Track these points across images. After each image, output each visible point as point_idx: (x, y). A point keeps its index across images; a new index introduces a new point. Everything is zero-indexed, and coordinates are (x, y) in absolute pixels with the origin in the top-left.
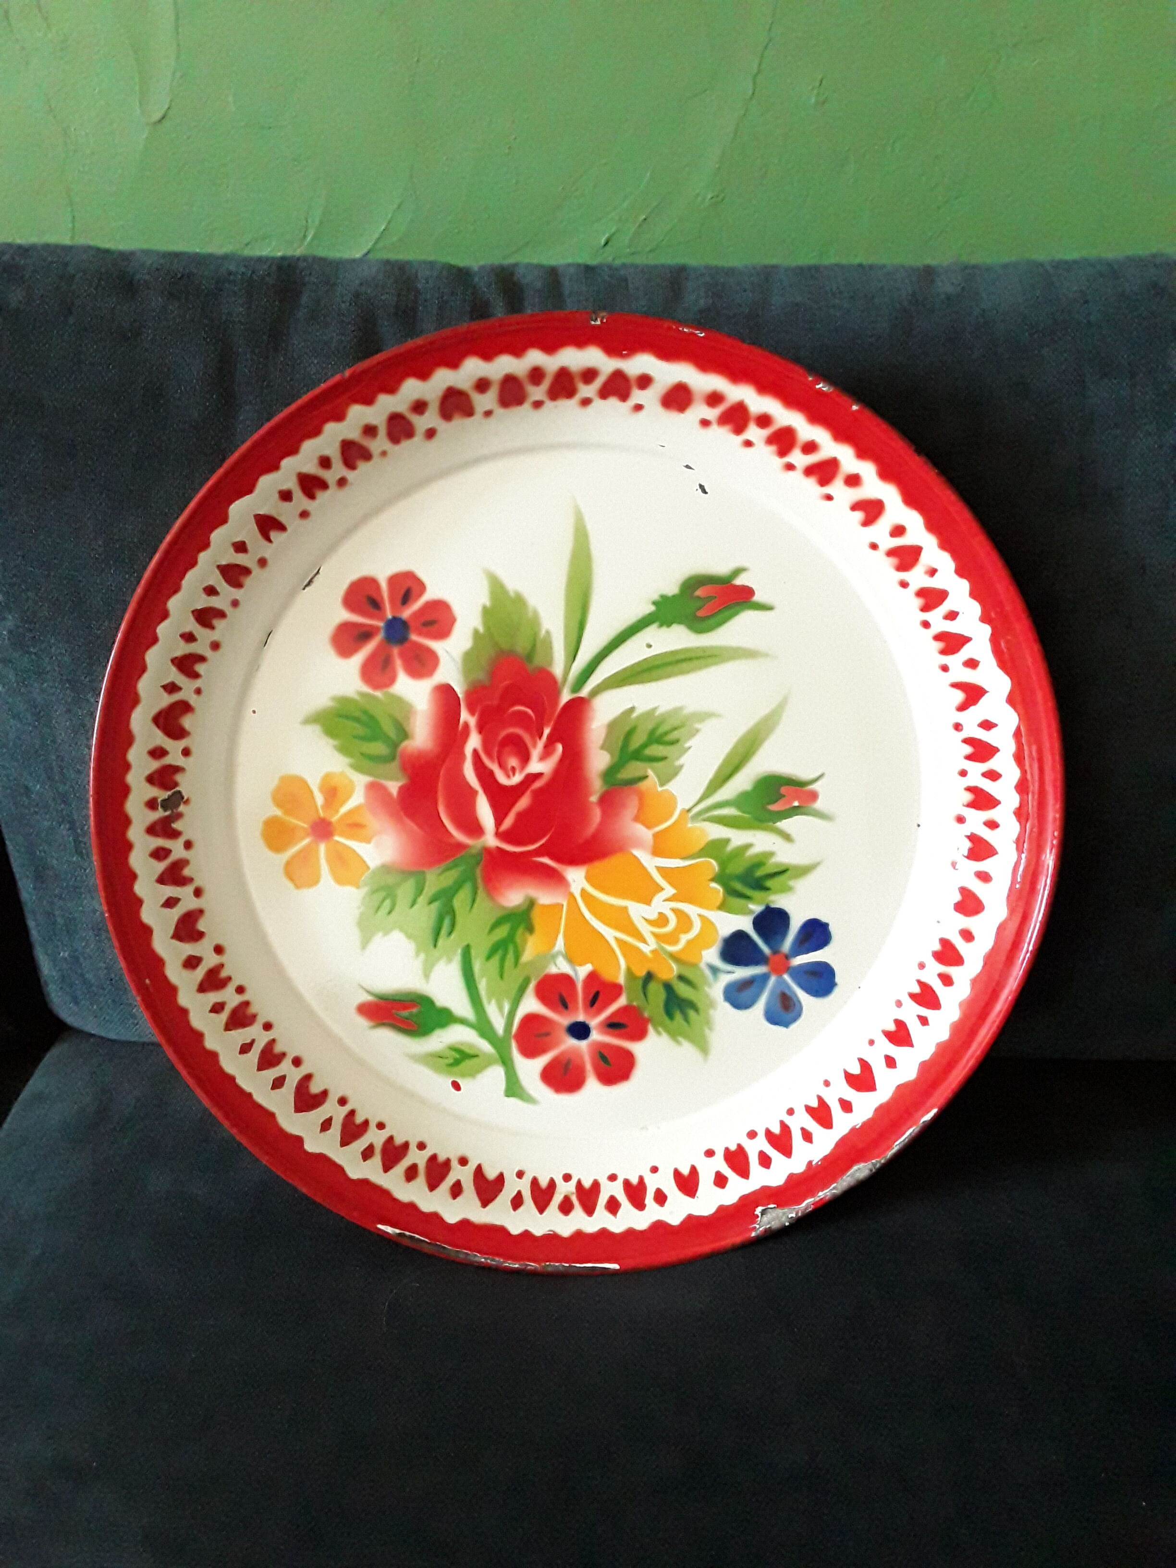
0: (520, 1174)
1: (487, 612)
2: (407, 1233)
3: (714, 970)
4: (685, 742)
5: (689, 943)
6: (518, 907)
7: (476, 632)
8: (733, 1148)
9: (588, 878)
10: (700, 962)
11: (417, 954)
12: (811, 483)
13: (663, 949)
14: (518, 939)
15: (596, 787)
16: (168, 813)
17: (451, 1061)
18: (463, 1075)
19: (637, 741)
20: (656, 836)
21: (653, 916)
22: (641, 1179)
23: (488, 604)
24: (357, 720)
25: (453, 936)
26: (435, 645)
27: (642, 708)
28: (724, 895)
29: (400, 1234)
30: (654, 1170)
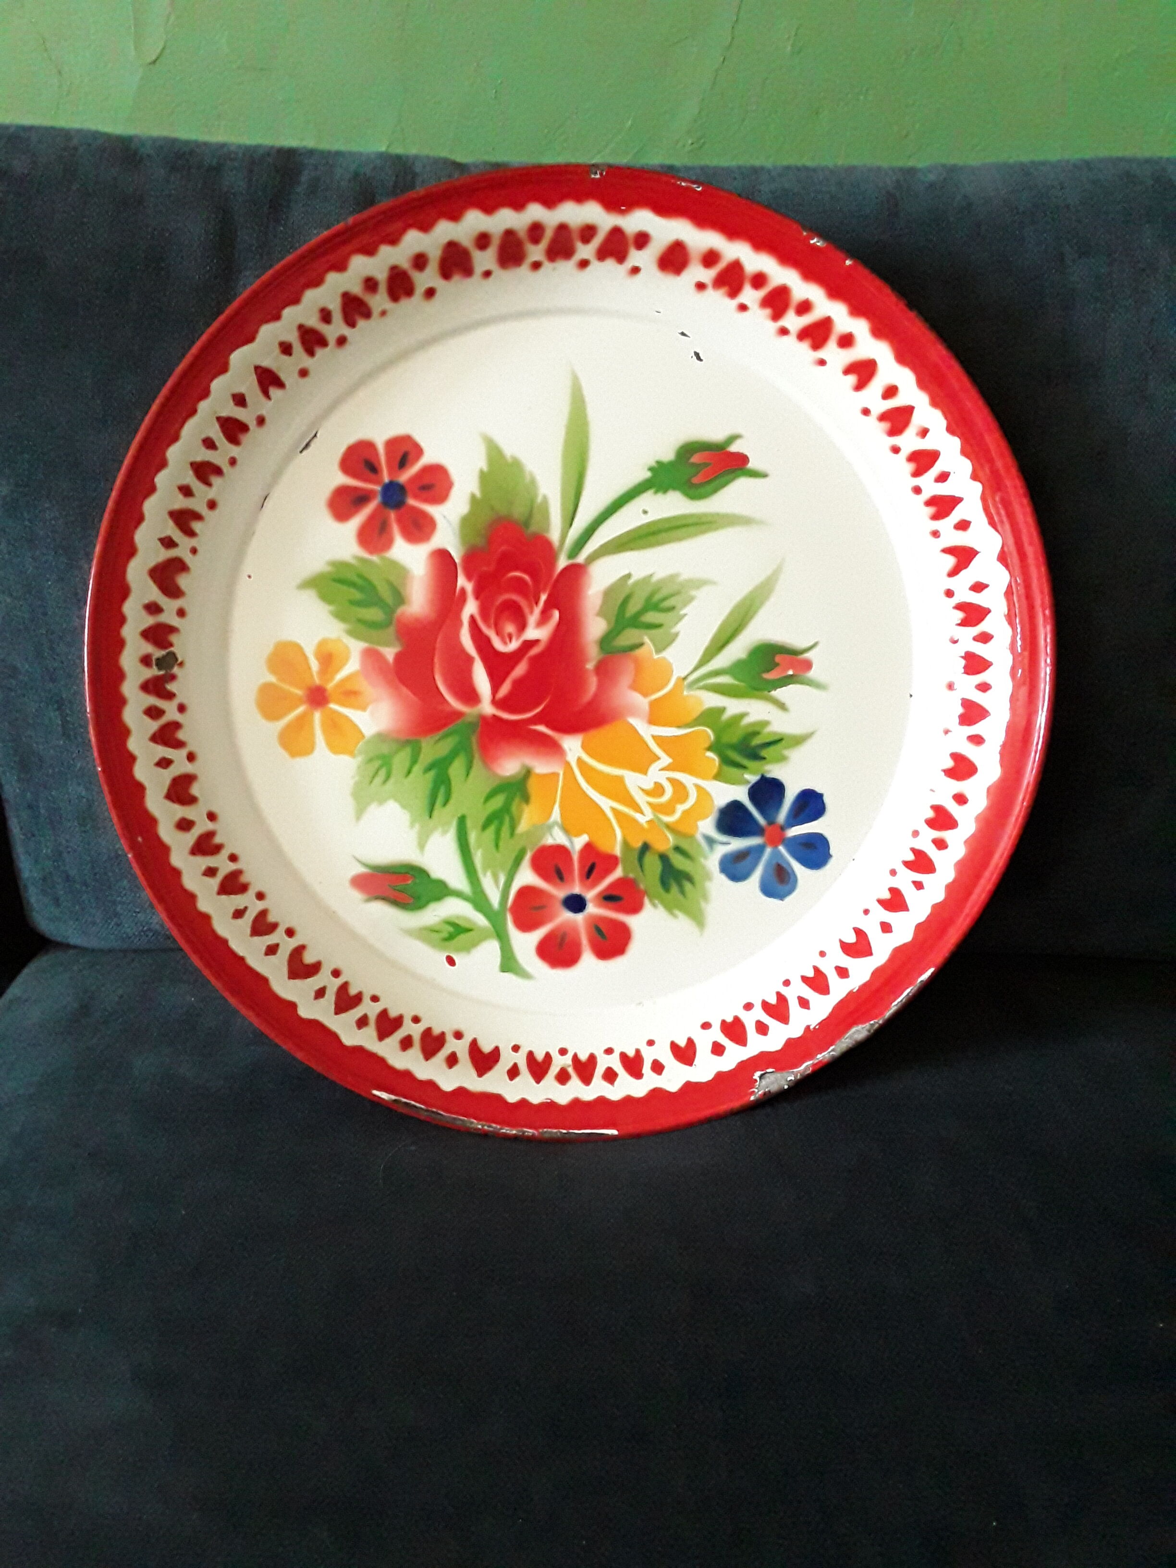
0: (516, 1049)
1: (484, 478)
2: (404, 1099)
3: (710, 841)
4: (681, 609)
5: (686, 813)
6: (515, 776)
7: (473, 497)
8: (729, 1019)
9: (584, 747)
10: (696, 833)
11: (412, 825)
12: (804, 347)
13: (659, 820)
14: (514, 808)
15: (593, 655)
16: (162, 673)
17: (445, 935)
18: (458, 950)
19: (633, 608)
20: (652, 704)
21: (649, 786)
22: (638, 1052)
23: (485, 469)
24: (353, 584)
25: (448, 807)
26: (433, 510)
27: (638, 575)
28: (720, 765)
29: (395, 1100)
30: (651, 1043)
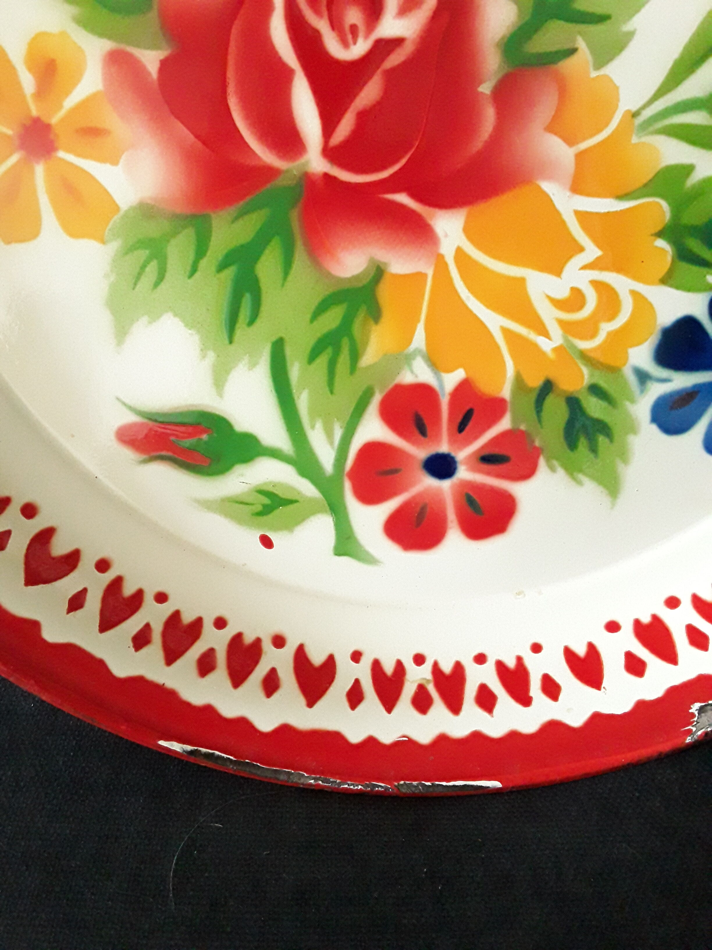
0: (356, 656)
2: (203, 750)
3: (643, 377)
5: (613, 336)
6: (356, 278)
8: (646, 619)
9: (467, 230)
10: (624, 364)
11: (204, 351)
13: (572, 346)
14: (356, 328)
15: (491, 67)
17: (259, 508)
18: (276, 527)
20: (580, 157)
21: (563, 294)
22: (519, 659)
25: (257, 325)
28: (673, 261)
29: (191, 752)
30: (537, 648)
